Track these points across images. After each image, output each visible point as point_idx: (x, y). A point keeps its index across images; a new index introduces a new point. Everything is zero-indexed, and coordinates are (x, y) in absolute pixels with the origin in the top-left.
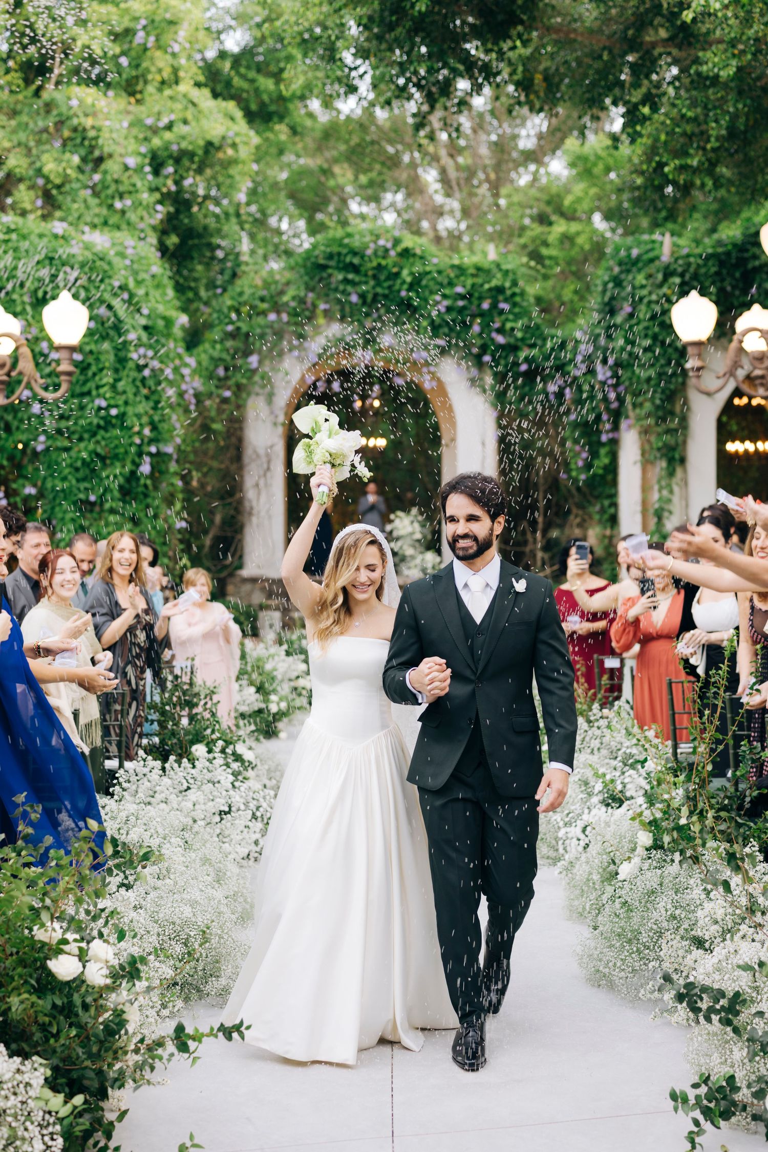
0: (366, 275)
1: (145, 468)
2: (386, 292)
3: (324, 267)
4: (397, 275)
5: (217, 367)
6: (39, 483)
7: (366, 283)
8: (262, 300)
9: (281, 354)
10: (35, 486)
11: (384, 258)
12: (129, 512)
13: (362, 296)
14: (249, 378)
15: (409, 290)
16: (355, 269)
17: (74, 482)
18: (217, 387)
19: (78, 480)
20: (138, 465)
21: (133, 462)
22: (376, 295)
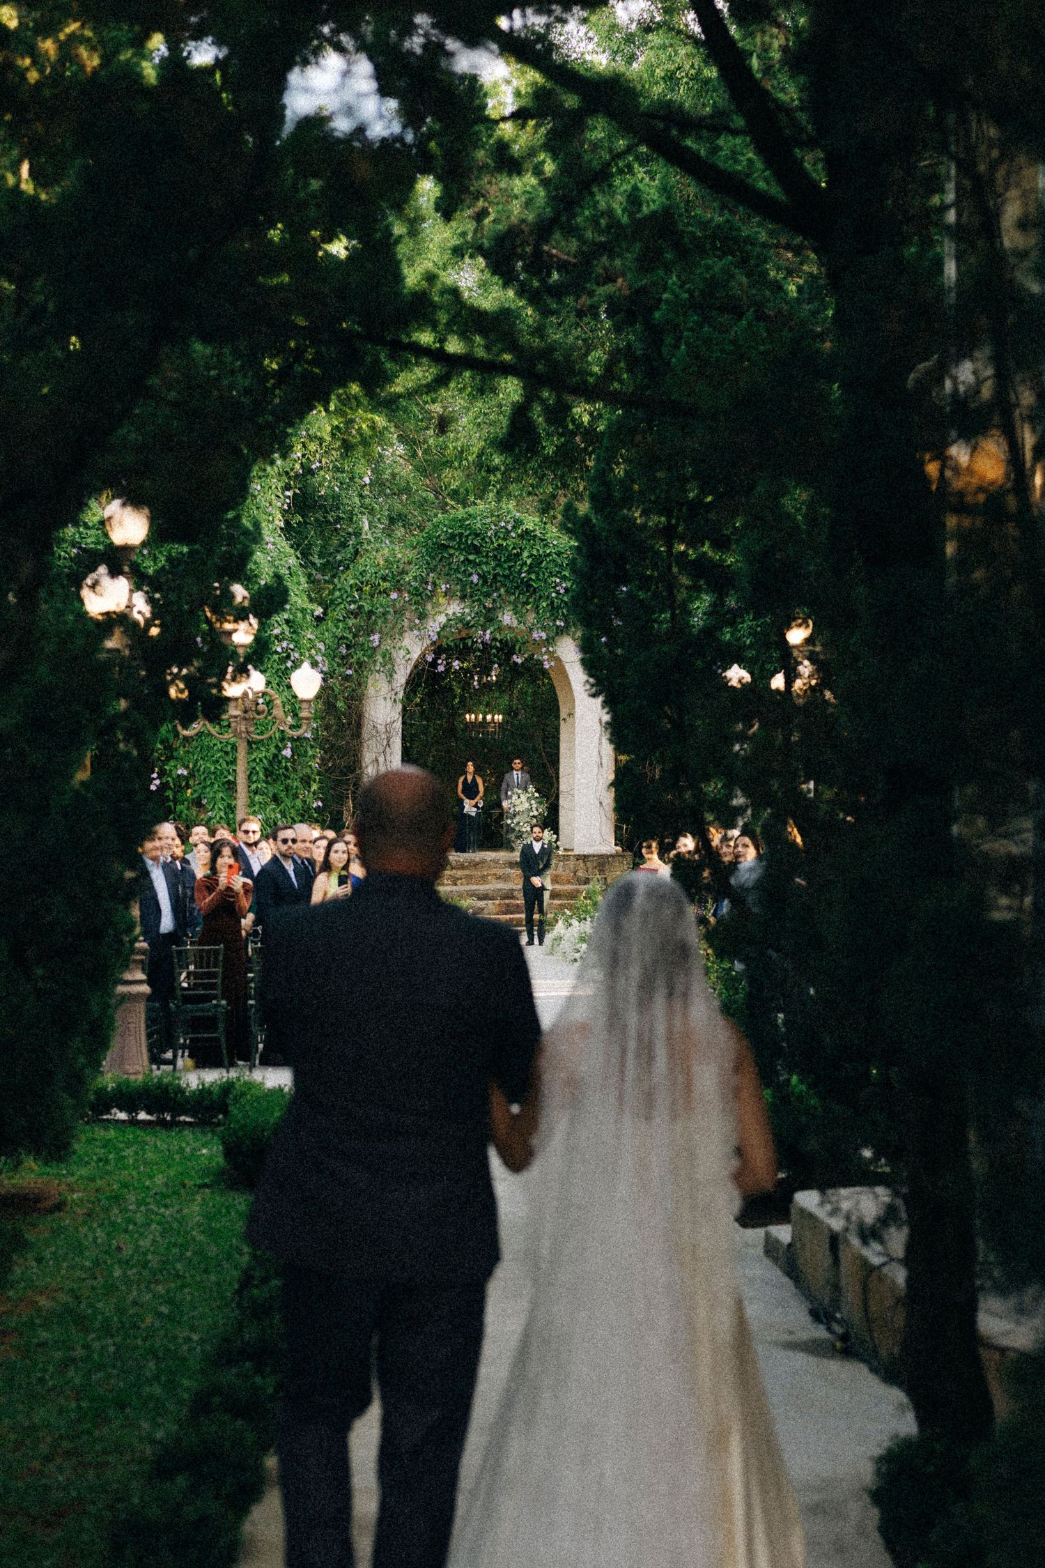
0: (487, 556)
1: (287, 753)
2: (507, 572)
3: (445, 547)
4: (518, 555)
5: (339, 645)
6: (191, 766)
7: (487, 563)
8: (384, 579)
9: (402, 632)
10: (187, 767)
11: (505, 539)
12: (272, 790)
13: (482, 577)
14: (370, 657)
15: (529, 572)
16: (477, 550)
17: (224, 765)
18: (339, 665)
19: (227, 764)
20: (279, 749)
21: (277, 747)
22: (495, 576)
